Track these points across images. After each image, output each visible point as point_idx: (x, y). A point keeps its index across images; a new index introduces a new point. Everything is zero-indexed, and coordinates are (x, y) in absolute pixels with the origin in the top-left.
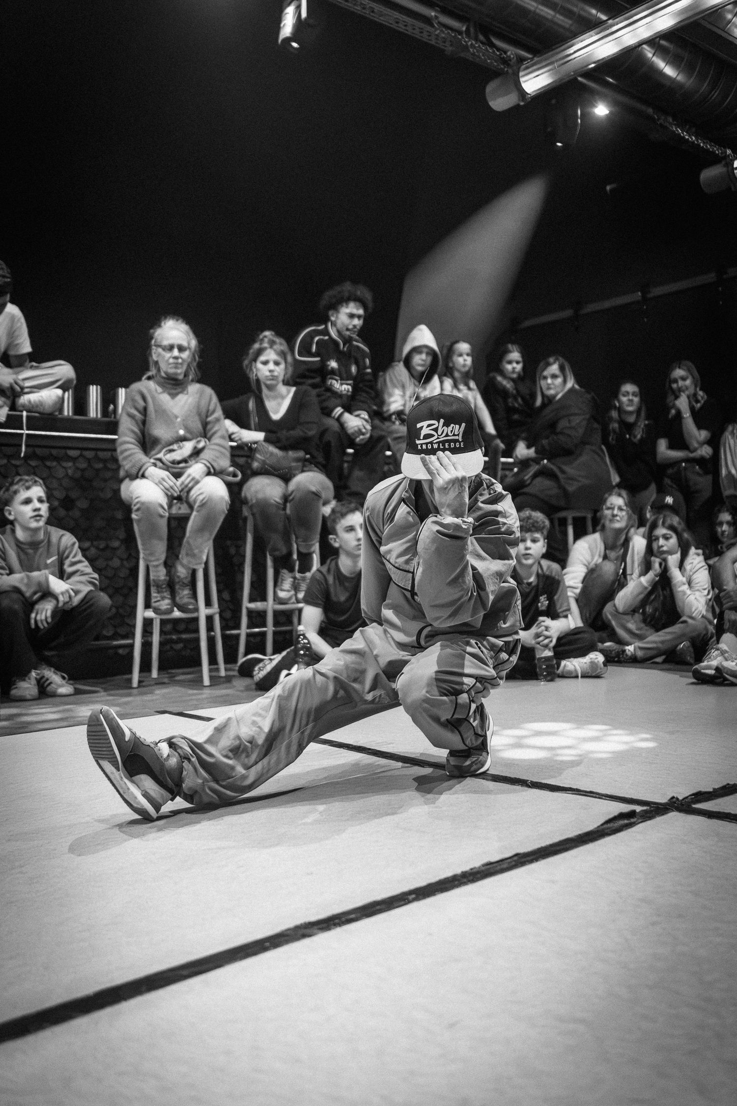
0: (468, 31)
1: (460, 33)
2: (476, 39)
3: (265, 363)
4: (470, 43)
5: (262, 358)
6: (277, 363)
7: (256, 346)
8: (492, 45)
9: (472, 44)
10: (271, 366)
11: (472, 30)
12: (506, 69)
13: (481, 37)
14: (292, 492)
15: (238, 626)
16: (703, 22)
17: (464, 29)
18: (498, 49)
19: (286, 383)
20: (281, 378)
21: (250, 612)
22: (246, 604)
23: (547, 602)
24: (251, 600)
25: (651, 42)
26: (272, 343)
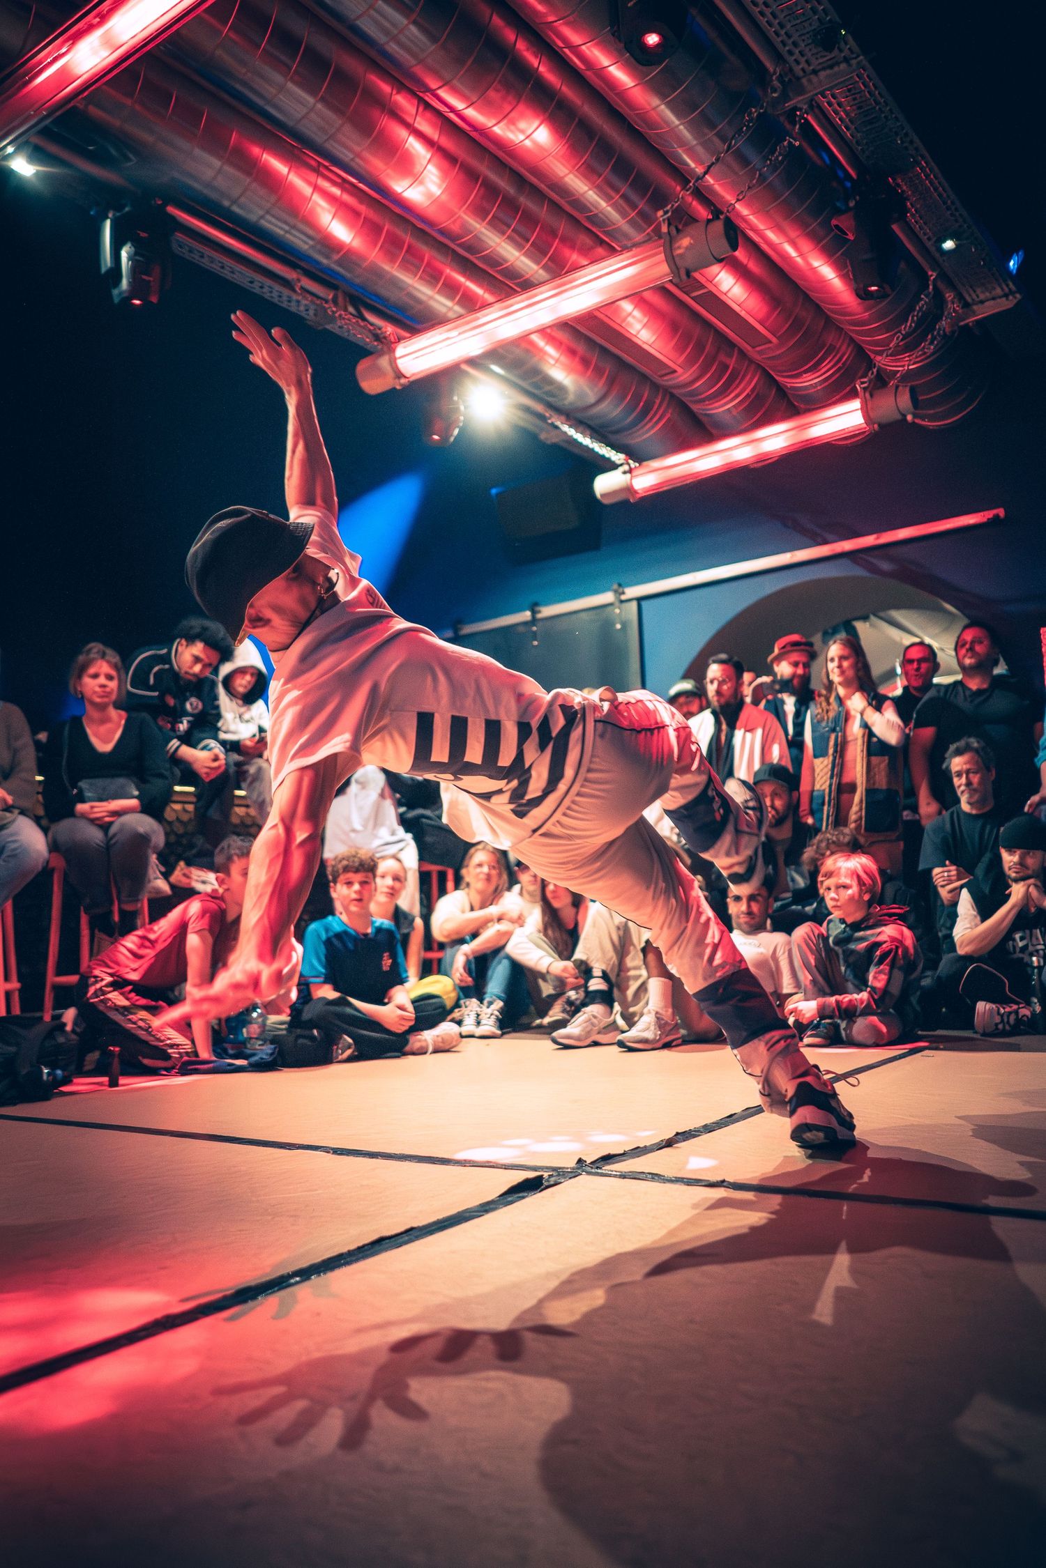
0: (335, 301)
1: (327, 302)
2: (346, 310)
3: (96, 676)
4: (338, 313)
5: (92, 671)
6: (110, 677)
7: (81, 658)
8: (364, 319)
9: (340, 315)
10: (102, 680)
11: (340, 299)
12: (380, 347)
13: (351, 309)
14: (115, 835)
15: (40, 1007)
16: (597, 314)
17: (330, 297)
18: (372, 324)
19: (118, 706)
20: (114, 697)
21: (57, 988)
22: (52, 979)
23: (390, 961)
24: (59, 973)
25: (542, 331)
26: (103, 656)
